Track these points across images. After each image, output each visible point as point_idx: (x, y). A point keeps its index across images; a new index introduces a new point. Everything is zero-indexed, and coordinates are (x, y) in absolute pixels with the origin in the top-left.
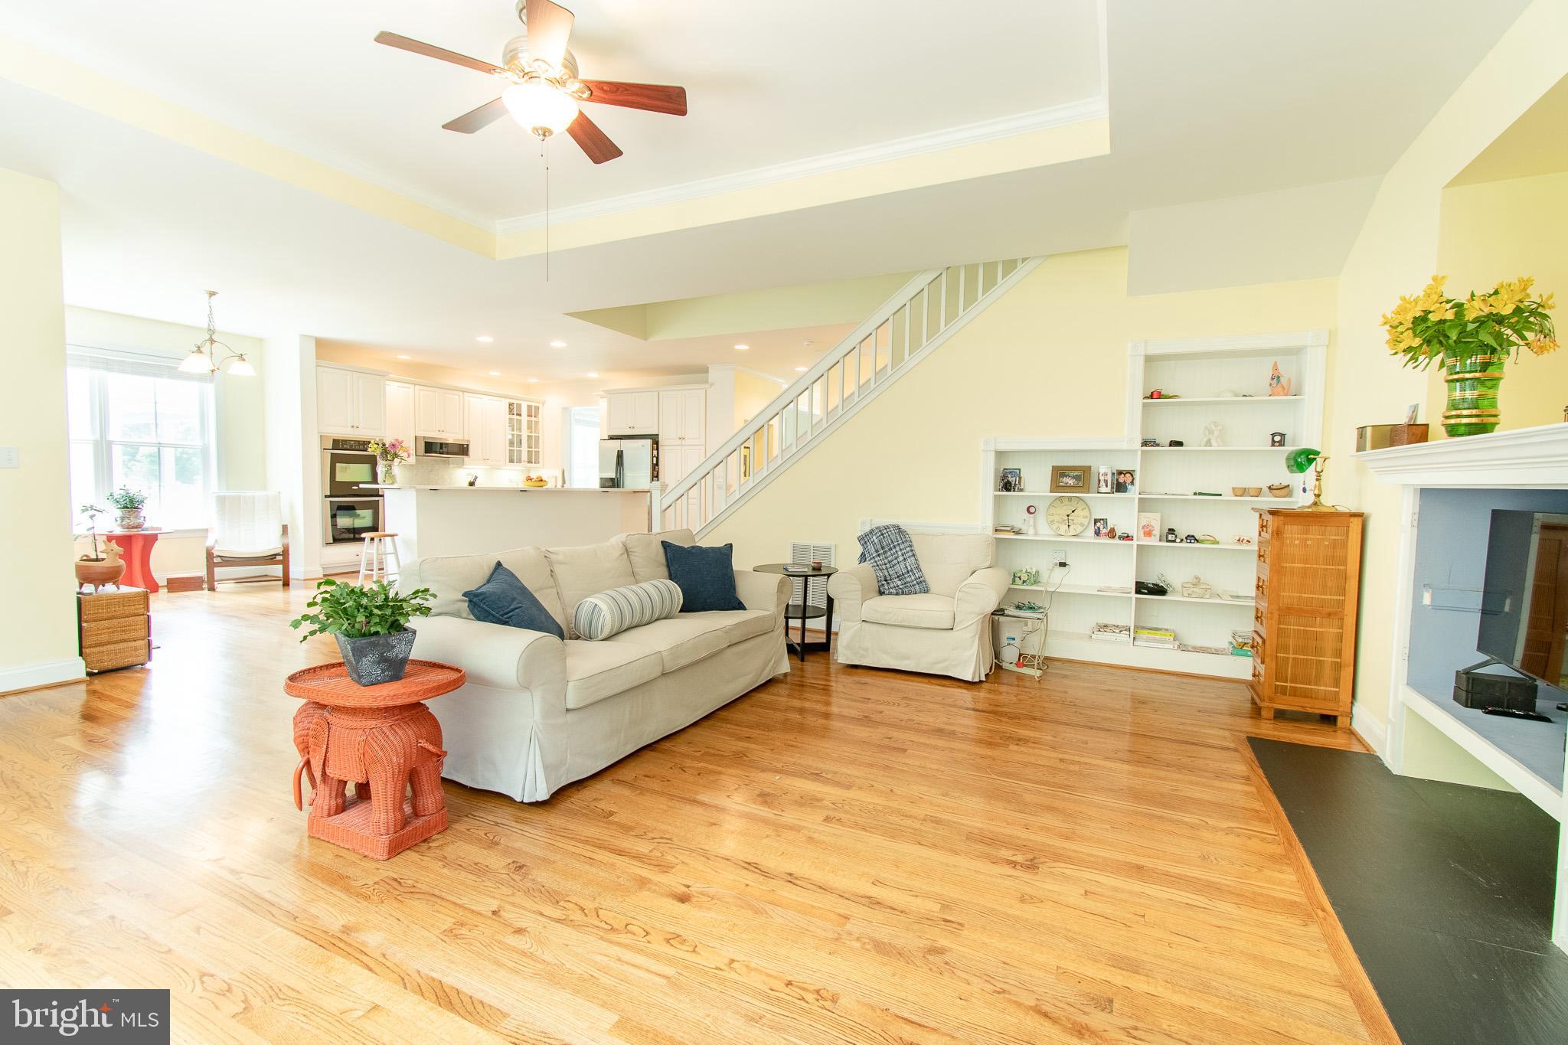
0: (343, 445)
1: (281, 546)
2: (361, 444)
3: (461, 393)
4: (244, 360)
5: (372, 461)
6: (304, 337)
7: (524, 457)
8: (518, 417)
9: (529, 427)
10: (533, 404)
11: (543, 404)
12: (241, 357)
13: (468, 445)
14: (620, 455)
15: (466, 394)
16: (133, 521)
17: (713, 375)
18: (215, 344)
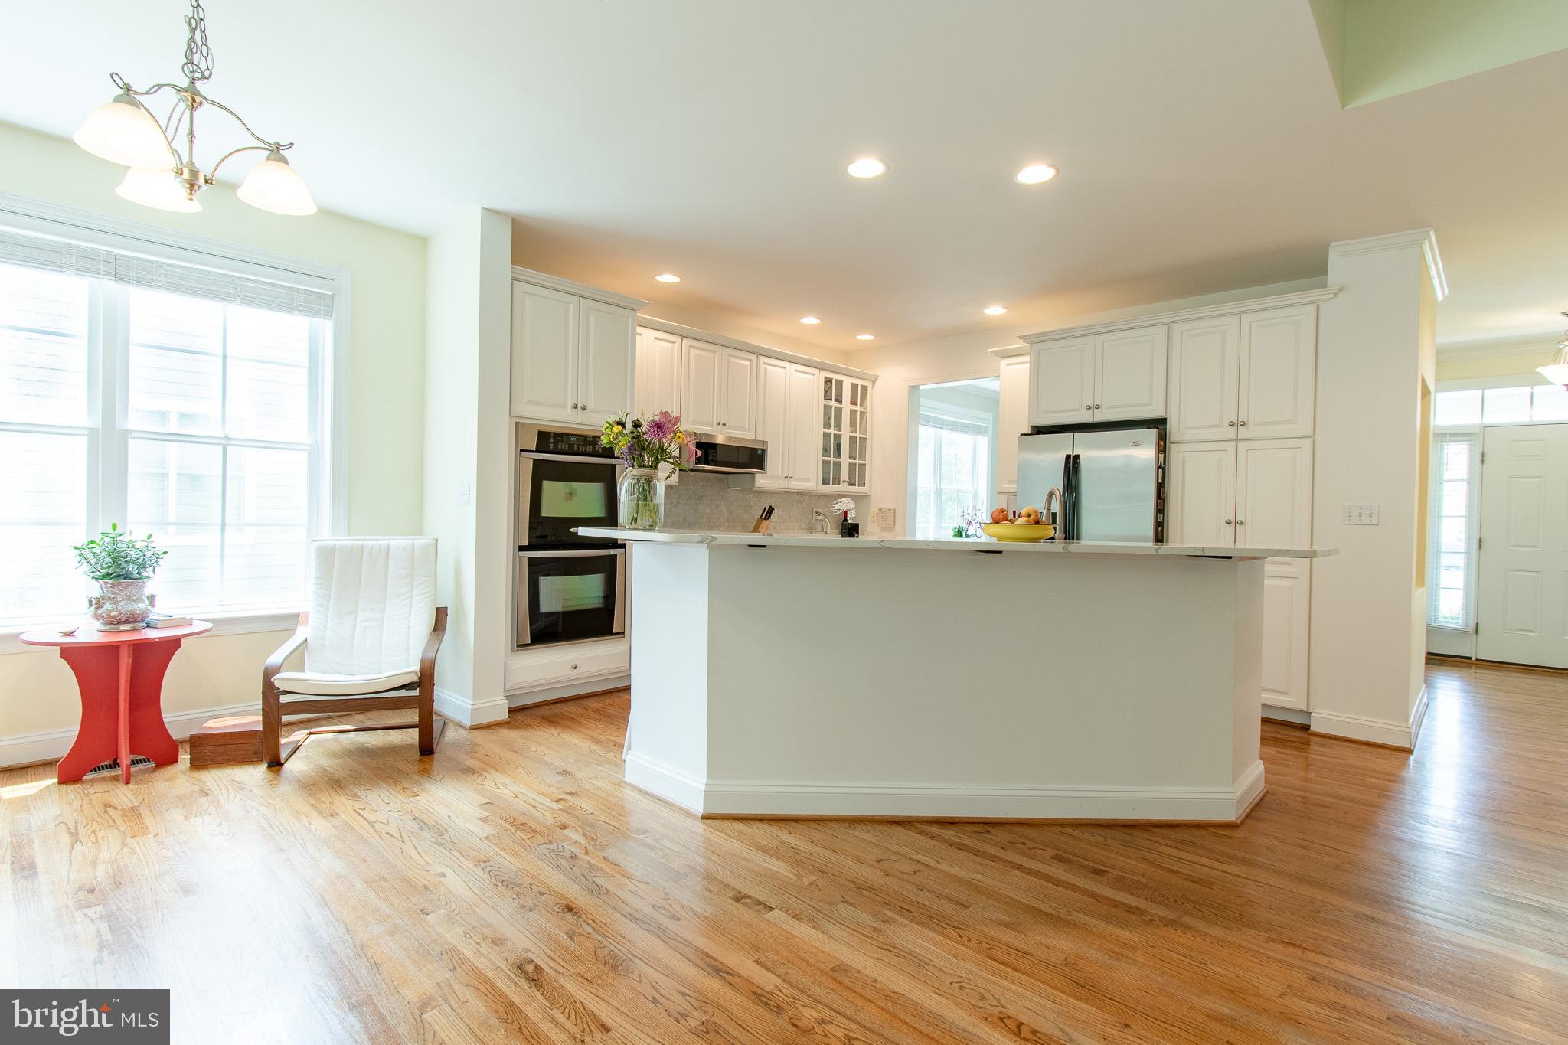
0: (556, 443)
1: (417, 668)
2: (589, 443)
3: (754, 357)
4: (284, 161)
5: (608, 478)
6: (489, 212)
7: (844, 474)
8: (837, 404)
9: (853, 424)
10: (860, 382)
11: (874, 383)
12: (276, 152)
13: (763, 450)
14: (1072, 464)
15: (763, 359)
16: (126, 608)
17: (1337, 270)
18: (204, 112)
